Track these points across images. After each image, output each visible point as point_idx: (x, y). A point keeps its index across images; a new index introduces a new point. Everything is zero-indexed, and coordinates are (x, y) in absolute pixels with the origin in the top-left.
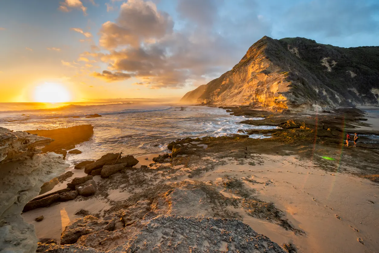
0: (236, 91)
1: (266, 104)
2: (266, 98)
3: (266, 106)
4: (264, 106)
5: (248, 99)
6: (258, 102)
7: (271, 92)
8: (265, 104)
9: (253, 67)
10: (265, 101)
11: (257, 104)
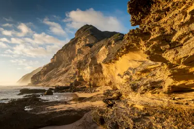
0: (64, 69)
1: (92, 82)
2: (92, 74)
3: (92, 86)
4: (89, 87)
5: (73, 77)
6: (83, 80)
7: (97, 64)
8: (90, 83)
9: (79, 44)
10: (91, 79)
11: (80, 83)
